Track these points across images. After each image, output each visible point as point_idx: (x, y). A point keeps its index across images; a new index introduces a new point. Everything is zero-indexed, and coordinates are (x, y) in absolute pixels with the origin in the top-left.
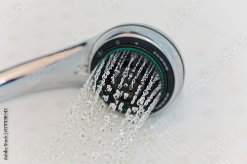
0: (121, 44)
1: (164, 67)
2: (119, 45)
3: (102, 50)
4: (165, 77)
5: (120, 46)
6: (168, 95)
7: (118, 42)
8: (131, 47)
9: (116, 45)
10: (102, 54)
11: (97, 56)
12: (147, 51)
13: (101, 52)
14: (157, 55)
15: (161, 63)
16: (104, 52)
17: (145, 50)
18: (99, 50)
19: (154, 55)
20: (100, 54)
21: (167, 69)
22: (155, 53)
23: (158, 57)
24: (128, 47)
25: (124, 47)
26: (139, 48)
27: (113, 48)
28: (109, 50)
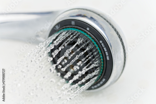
0: (75, 25)
1: (106, 56)
2: (74, 25)
3: (59, 25)
4: (105, 65)
5: (74, 27)
6: (104, 80)
7: (73, 23)
8: (83, 31)
9: (71, 25)
10: (59, 28)
11: (55, 29)
12: (95, 38)
13: (58, 26)
14: (102, 44)
15: (105, 52)
16: (61, 27)
17: (93, 37)
18: (58, 24)
19: (100, 43)
20: (57, 27)
21: (108, 58)
22: (101, 42)
23: (103, 46)
24: (80, 29)
25: (77, 28)
26: (89, 33)
27: (68, 26)
28: (64, 27)
